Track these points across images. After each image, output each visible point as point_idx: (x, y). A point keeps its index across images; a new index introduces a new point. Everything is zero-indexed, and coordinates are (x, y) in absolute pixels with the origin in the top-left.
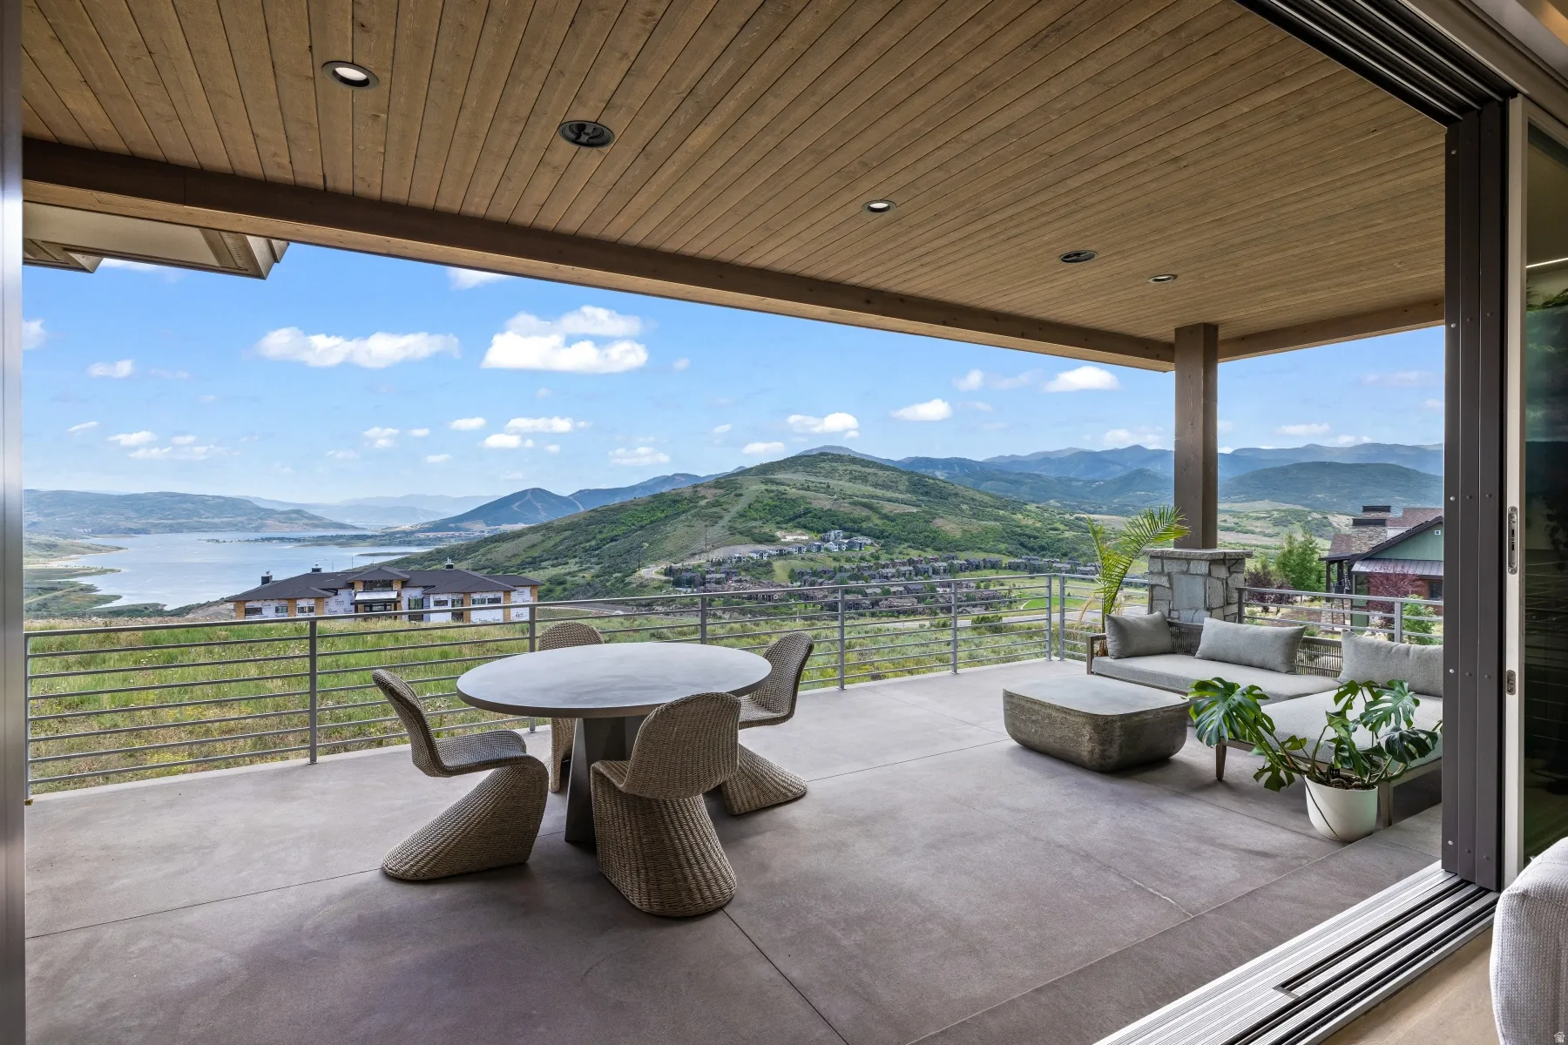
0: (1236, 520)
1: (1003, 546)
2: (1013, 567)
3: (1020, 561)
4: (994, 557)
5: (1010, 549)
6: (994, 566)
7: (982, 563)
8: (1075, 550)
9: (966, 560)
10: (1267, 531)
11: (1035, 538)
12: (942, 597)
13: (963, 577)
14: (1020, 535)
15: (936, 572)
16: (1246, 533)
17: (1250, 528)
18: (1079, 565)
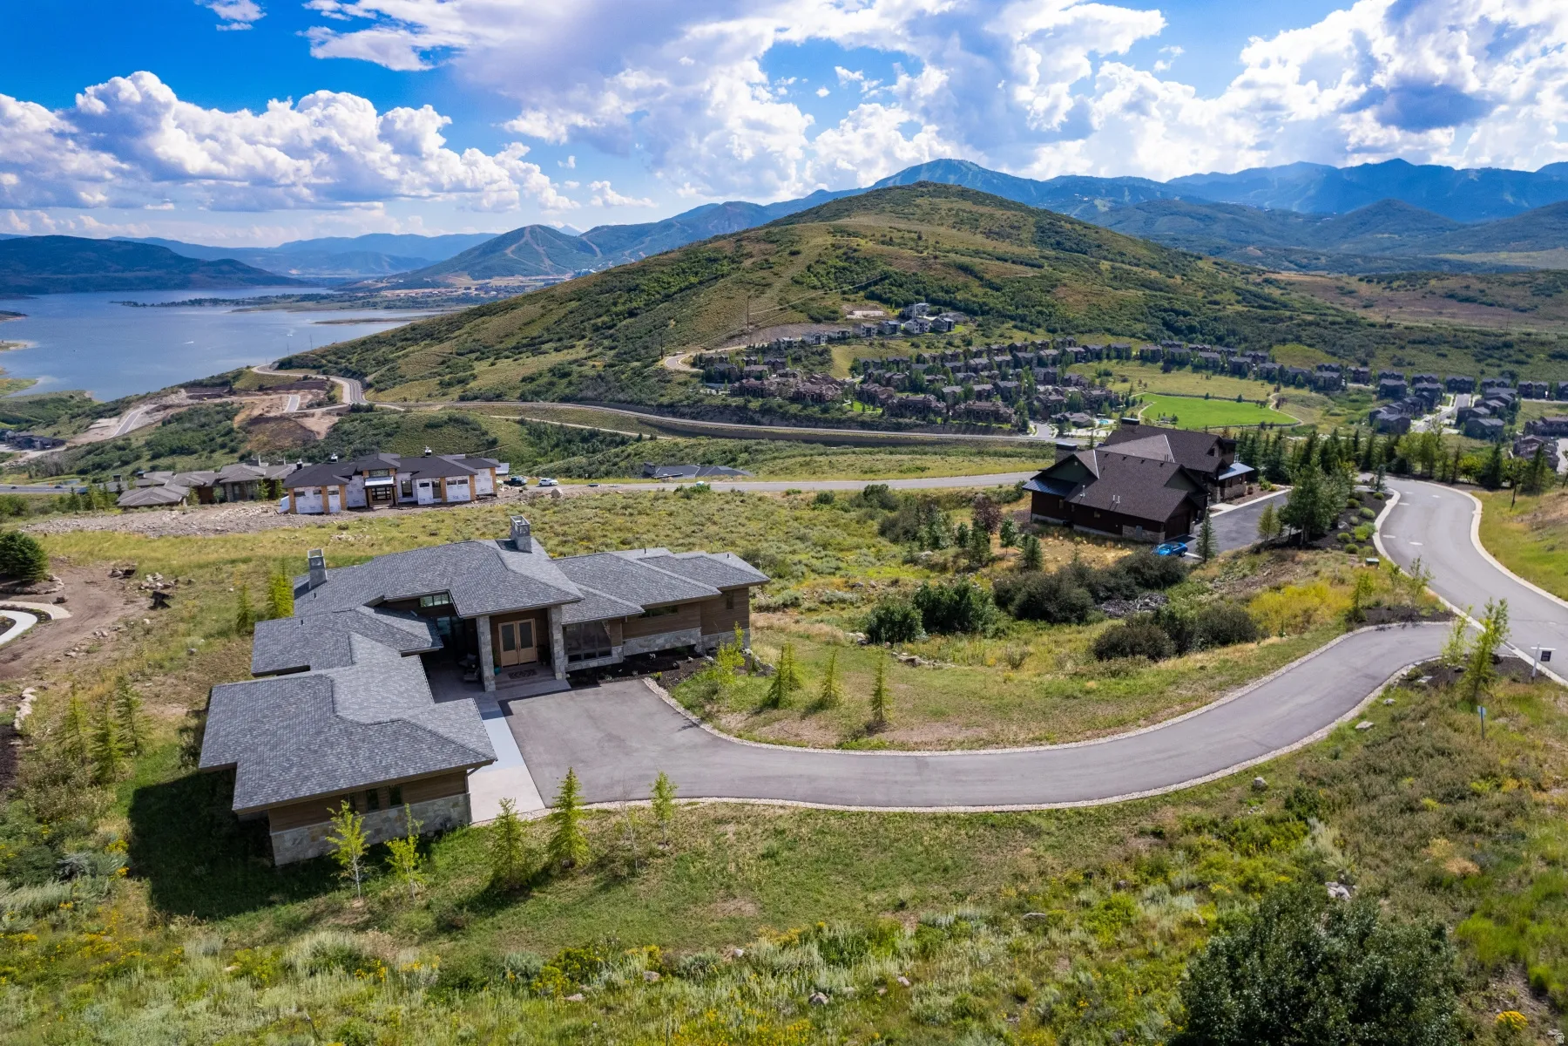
0: (1483, 286)
1: (1139, 327)
2: (1144, 358)
3: (1155, 348)
4: (1122, 342)
5: (1149, 331)
6: (1122, 355)
7: (1105, 352)
8: (1233, 333)
9: (1085, 347)
10: (1521, 304)
11: (1186, 314)
12: (1038, 399)
13: (1074, 371)
14: (1165, 310)
15: (1041, 362)
16: (1491, 305)
17: (1499, 298)
18: (1234, 353)
